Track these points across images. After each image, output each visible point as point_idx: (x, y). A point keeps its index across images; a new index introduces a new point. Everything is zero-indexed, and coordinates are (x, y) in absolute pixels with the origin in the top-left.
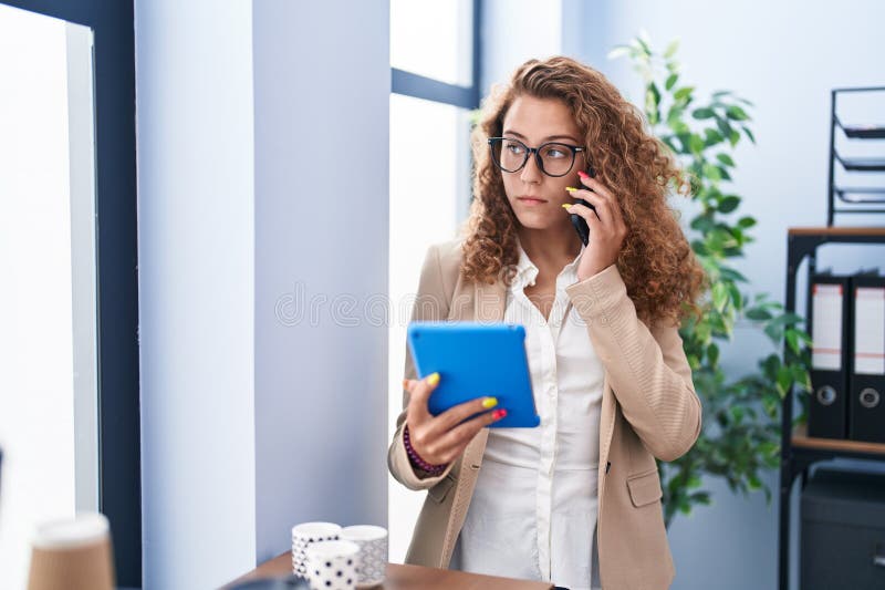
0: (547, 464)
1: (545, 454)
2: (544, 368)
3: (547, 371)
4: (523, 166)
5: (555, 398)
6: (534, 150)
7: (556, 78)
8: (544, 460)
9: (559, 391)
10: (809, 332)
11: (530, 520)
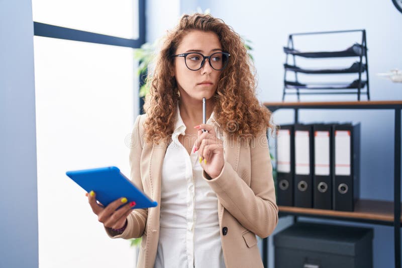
0: (190, 225)
1: (189, 220)
2: (187, 177)
3: (188, 179)
5: (193, 191)
8: (189, 223)
9: (195, 188)
10: (276, 154)
11: (184, 255)
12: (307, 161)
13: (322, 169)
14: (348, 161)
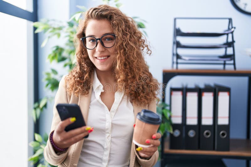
4: (96, 46)
6: (99, 39)
7: (103, 11)
9: (112, 137)
10: (170, 110)
12: (195, 114)
13: (207, 121)
14: (227, 114)
